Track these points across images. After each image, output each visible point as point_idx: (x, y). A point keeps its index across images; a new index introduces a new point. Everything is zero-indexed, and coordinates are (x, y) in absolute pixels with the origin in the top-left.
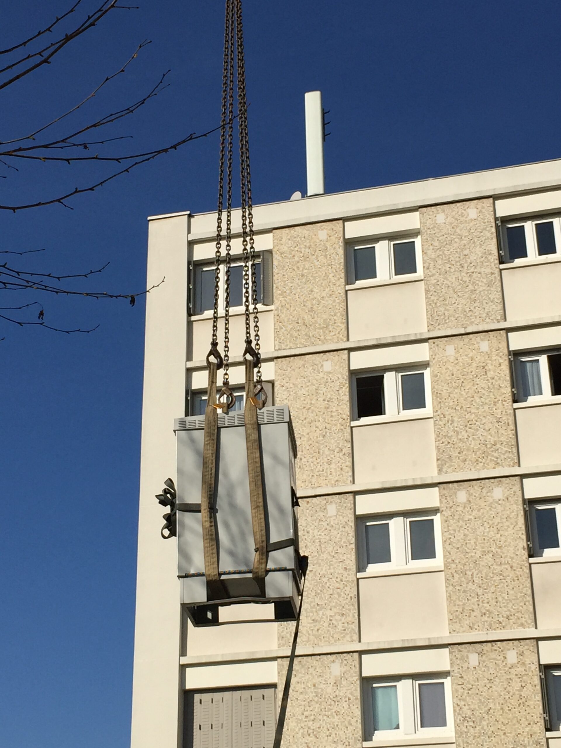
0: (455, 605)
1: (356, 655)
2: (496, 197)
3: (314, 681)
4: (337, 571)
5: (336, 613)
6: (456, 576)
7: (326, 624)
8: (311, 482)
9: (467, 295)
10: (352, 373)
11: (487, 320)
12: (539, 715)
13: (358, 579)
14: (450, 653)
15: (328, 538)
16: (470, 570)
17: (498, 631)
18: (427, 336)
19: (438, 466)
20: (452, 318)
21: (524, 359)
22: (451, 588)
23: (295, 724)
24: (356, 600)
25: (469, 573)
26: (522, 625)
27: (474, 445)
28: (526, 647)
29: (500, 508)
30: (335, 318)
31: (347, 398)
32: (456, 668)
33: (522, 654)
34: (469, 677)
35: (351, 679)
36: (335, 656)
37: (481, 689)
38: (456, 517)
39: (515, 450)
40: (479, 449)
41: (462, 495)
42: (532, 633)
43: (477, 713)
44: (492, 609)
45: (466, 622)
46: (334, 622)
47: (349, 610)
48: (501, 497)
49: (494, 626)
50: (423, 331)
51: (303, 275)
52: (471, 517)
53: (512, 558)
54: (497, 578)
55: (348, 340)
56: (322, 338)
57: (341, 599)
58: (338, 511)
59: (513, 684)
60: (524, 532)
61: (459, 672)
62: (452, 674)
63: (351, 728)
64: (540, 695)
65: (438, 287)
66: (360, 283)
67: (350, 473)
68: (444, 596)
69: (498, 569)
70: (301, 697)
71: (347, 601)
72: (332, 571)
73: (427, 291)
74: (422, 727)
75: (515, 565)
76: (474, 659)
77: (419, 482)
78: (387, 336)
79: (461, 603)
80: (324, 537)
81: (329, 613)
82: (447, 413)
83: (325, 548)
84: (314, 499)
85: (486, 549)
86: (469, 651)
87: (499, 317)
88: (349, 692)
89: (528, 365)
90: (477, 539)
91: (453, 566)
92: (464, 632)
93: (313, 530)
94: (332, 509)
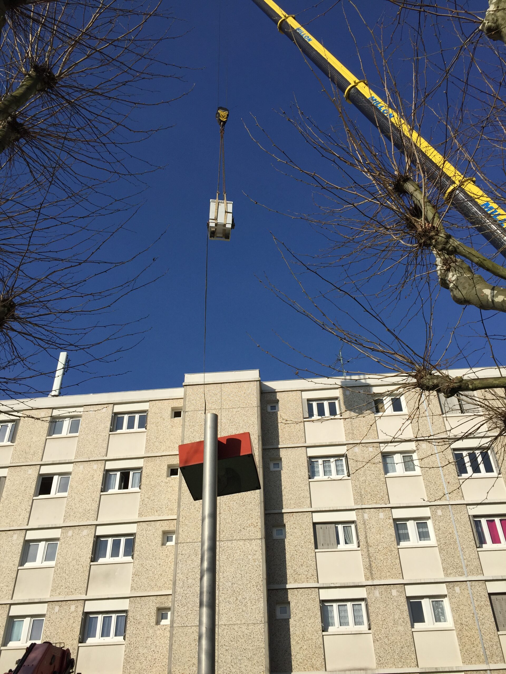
0: (55, 583)
1: (8, 605)
2: (115, 404)
4: (10, 565)
5: (5, 585)
6: (59, 570)
8: (9, 524)
9: (94, 444)
10: (40, 475)
11: (99, 456)
12: (77, 636)
13: (18, 570)
14: (48, 605)
15: (10, 550)
16: (65, 567)
17: (70, 596)
18: (73, 461)
19: (64, 519)
20: (86, 454)
21: (111, 473)
22: (55, 575)
24: (15, 579)
25: (65, 569)
26: (81, 593)
27: (81, 510)
28: (80, 604)
29: (84, 539)
30: (39, 450)
31: (34, 486)
32: (48, 613)
33: (77, 607)
34: (53, 617)
35: (3, 617)
37: (56, 623)
38: (65, 543)
39: (96, 513)
40: (82, 512)
41: (70, 532)
42: (84, 597)
43: (52, 634)
44: (70, 585)
45: (58, 591)
46: (3, 589)
47: (11, 584)
48: (86, 534)
49: (69, 594)
50: (72, 459)
51: (30, 431)
52: (71, 543)
53: (84, 562)
54: (75, 571)
55: (42, 461)
56: (31, 459)
57: (8, 579)
58: (18, 537)
59: (70, 621)
60: (91, 551)
61: (49, 615)
62: (46, 615)
64: (80, 626)
65: (83, 440)
66: (54, 436)
67: (27, 521)
68: (52, 579)
69: (77, 567)
71: (11, 580)
72: (8, 565)
73: (78, 441)
74: (29, 640)
75: (84, 565)
76: (57, 608)
77: (54, 526)
78: (57, 460)
79: (58, 582)
80: (9, 549)
81: (2, 585)
82: (73, 495)
83: (8, 554)
84: (9, 532)
85: (74, 558)
86: (56, 605)
87: (104, 455)
88: (1, 623)
89: (113, 476)
90: (71, 553)
91: (59, 565)
92: (56, 596)
93: (5, 546)
94: (15, 537)
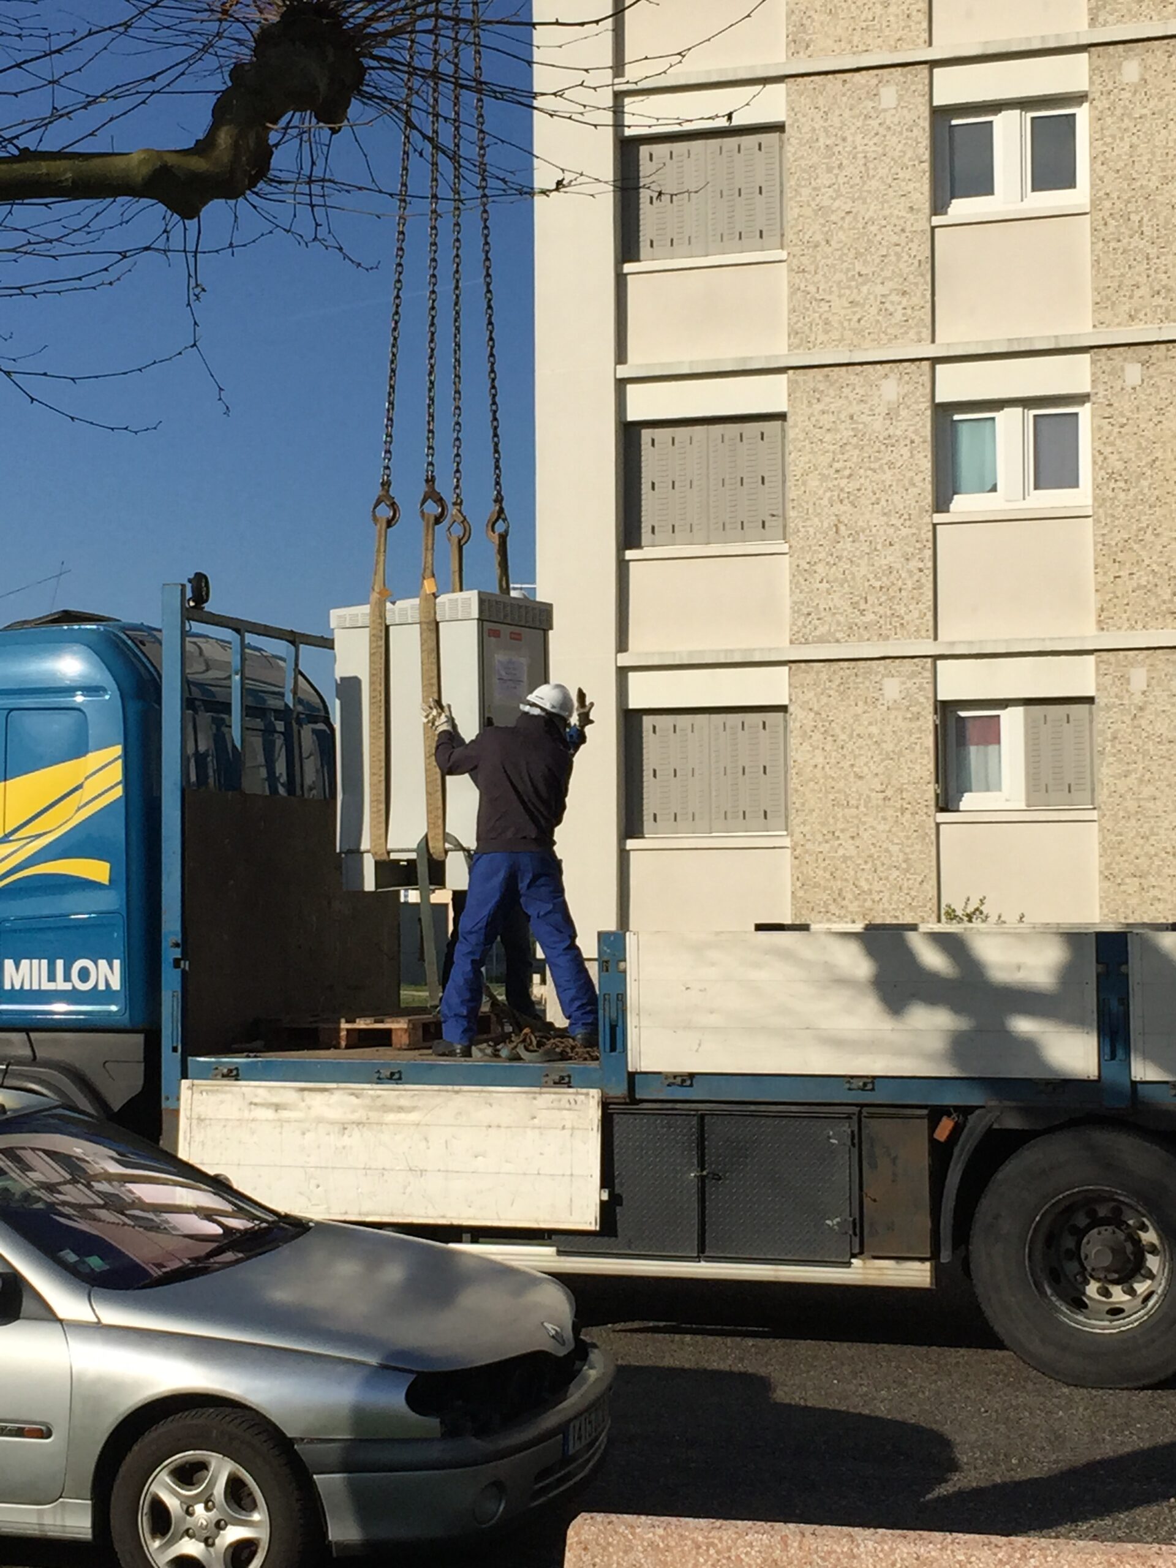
0: (1106, 277)
1: (926, 365)
3: (851, 411)
4: (896, 212)
5: (892, 291)
6: (1112, 223)
7: (874, 311)
8: (850, 42)
13: (933, 228)
14: (1093, 362)
15: (880, 150)
16: (1137, 212)
19: (1090, 9)
22: (1100, 245)
23: (817, 483)
24: (929, 266)
25: (1135, 218)
32: (1101, 389)
34: (1124, 405)
35: (915, 407)
36: (888, 366)
37: (1142, 426)
38: (1119, 112)
41: (1131, 69)
43: (1133, 467)
44: (1172, 283)
45: (1125, 308)
46: (887, 305)
47: (916, 284)
49: (1173, 315)
52: (1145, 111)
57: (902, 265)
58: (900, 98)
61: (1105, 396)
62: (1093, 398)
63: (914, 491)
67: (925, 25)
68: (1088, 259)
70: (828, 437)
71: (912, 268)
72: (886, 212)
74: (1036, 488)
76: (1133, 373)
77: (1052, 44)
79: (1117, 273)
80: (874, 148)
81: (880, 290)
83: (875, 169)
84: (857, 75)
85: (1168, 173)
86: (1125, 360)
88: (912, 429)
90: (1153, 153)
91: (1107, 204)
92: (1119, 324)
93: (854, 135)
94: (889, 95)
